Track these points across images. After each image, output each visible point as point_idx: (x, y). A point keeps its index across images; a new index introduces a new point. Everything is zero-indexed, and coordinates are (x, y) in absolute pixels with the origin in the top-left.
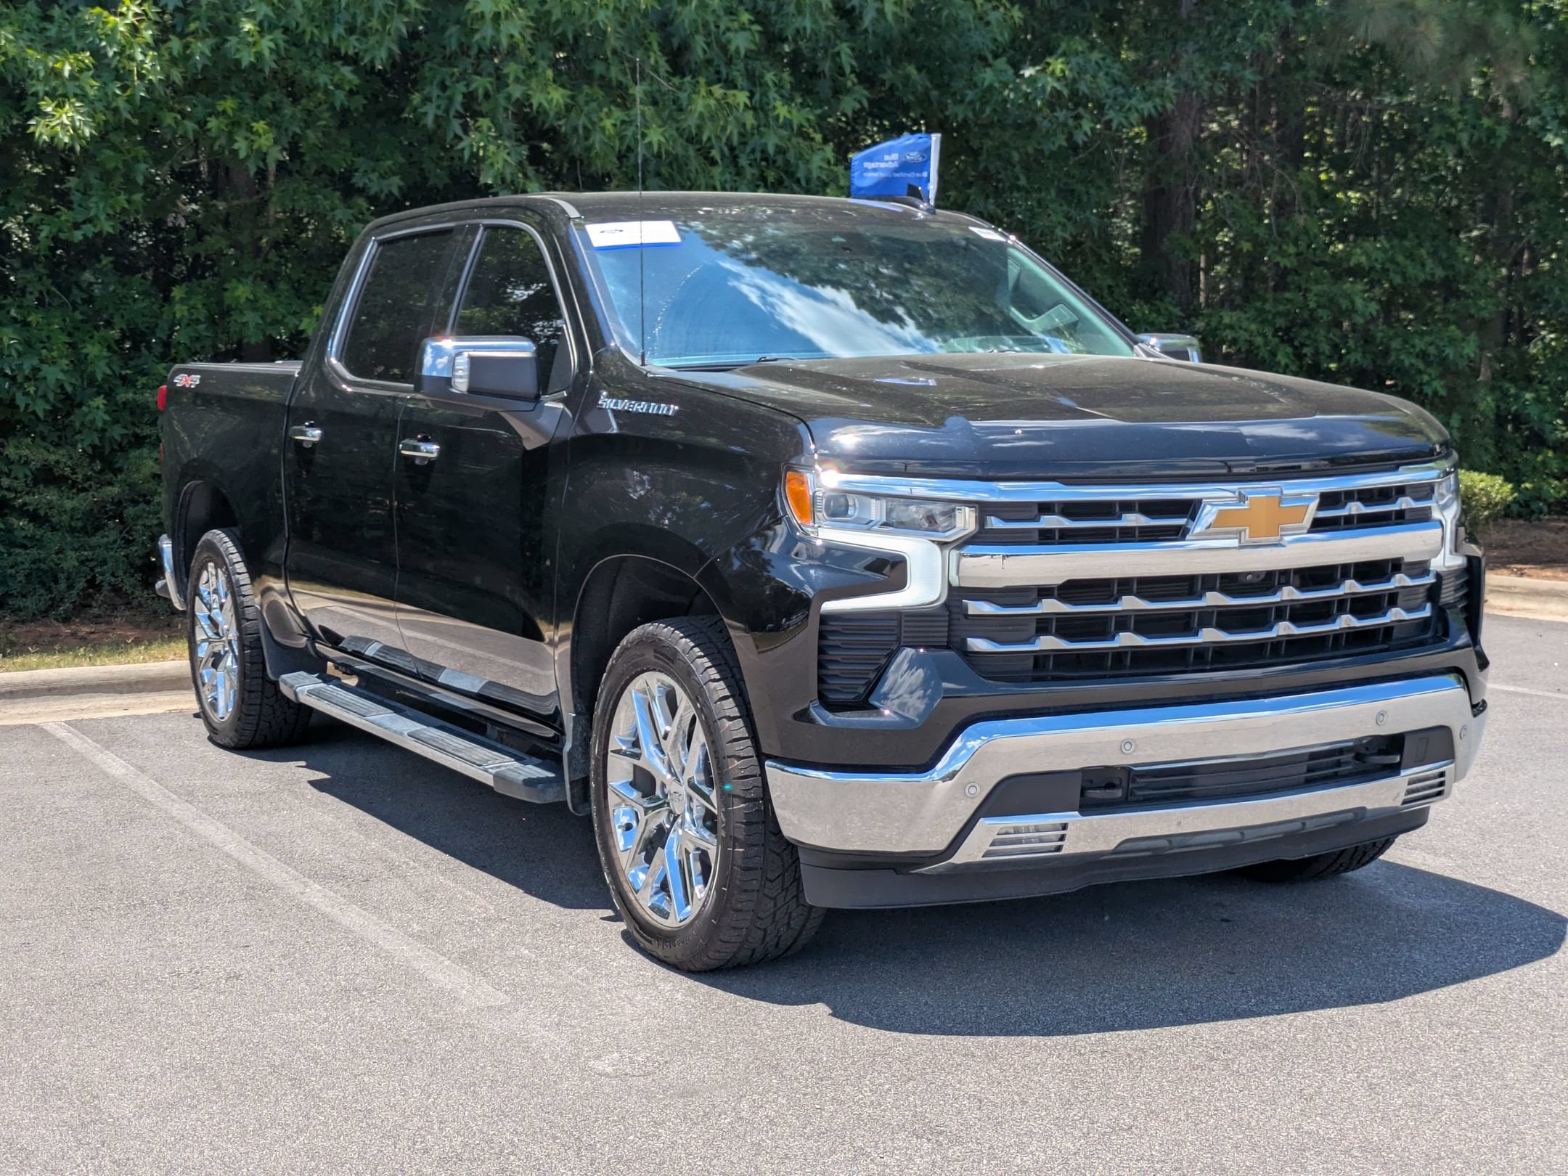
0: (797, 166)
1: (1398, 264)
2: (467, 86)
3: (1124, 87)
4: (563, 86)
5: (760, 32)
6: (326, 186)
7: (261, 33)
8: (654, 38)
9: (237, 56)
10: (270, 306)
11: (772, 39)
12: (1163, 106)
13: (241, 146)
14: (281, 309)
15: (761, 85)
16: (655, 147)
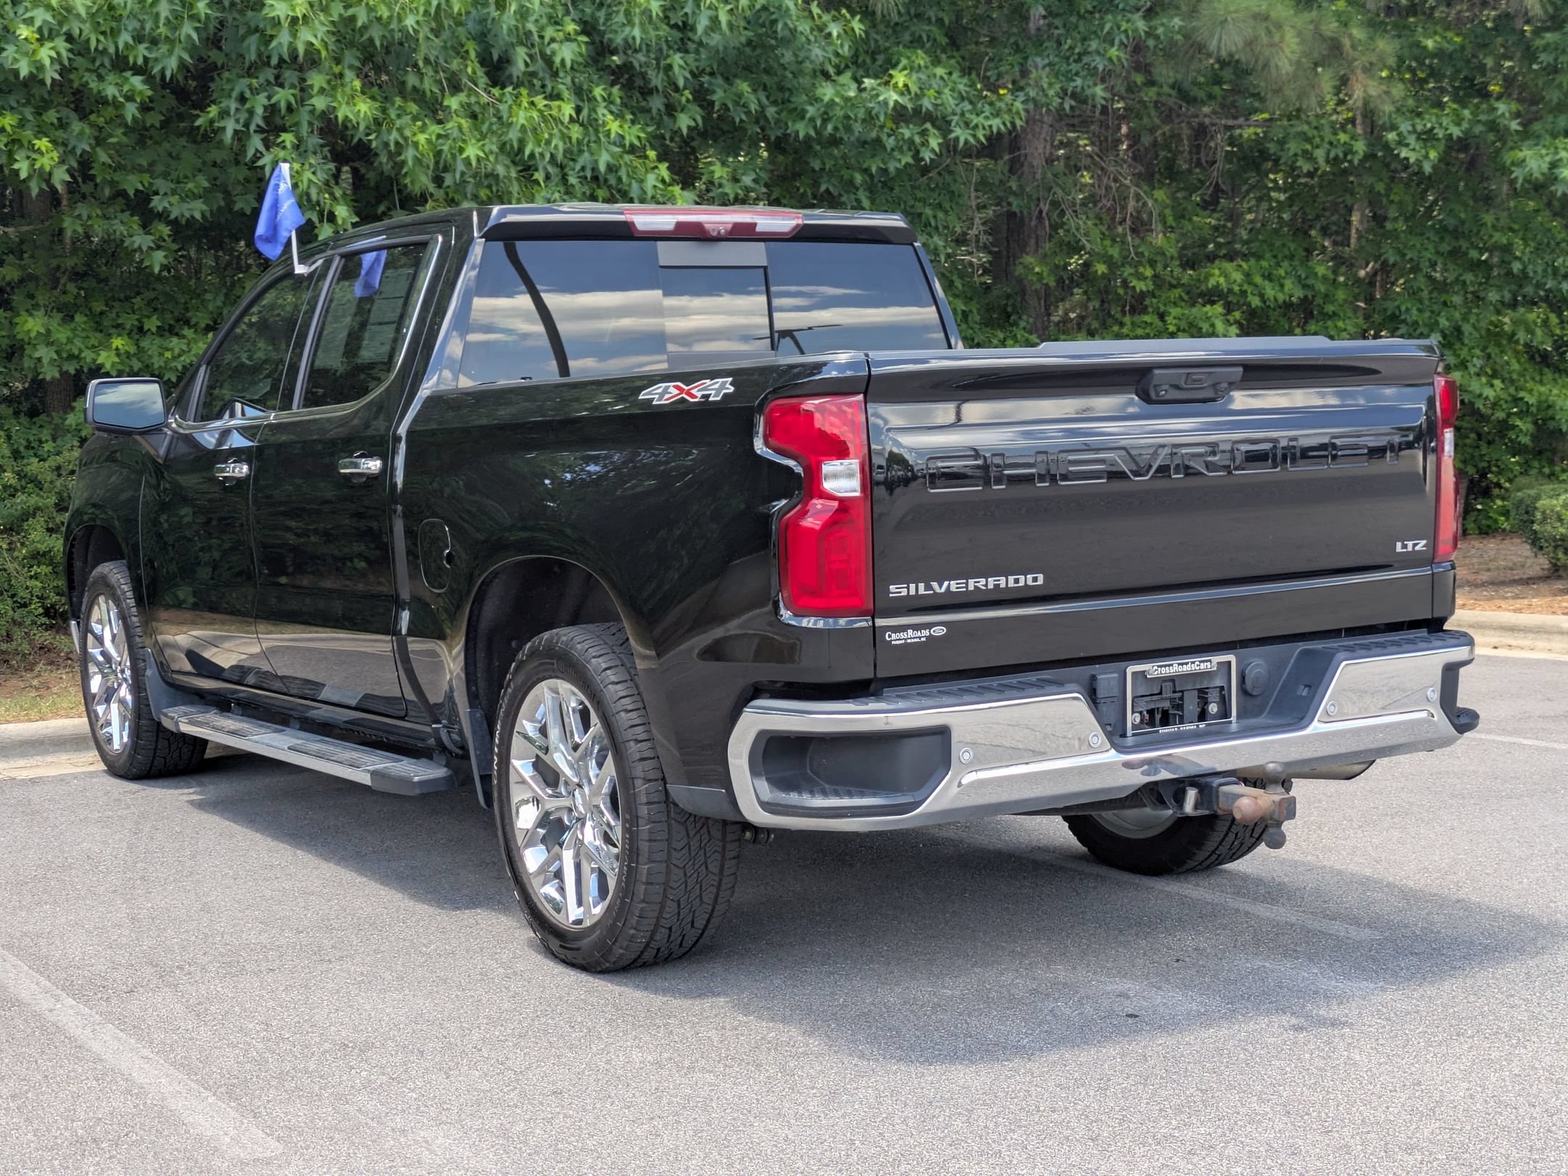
0: (630, 185)
1: (1256, 286)
2: (269, 98)
3: (971, 103)
4: (373, 98)
5: (586, 43)
6: (123, 211)
7: (41, 40)
8: (472, 48)
9: (15, 67)
10: (64, 341)
11: (600, 50)
12: (1013, 124)
13: (23, 167)
14: (78, 342)
15: (589, 100)
16: (474, 163)
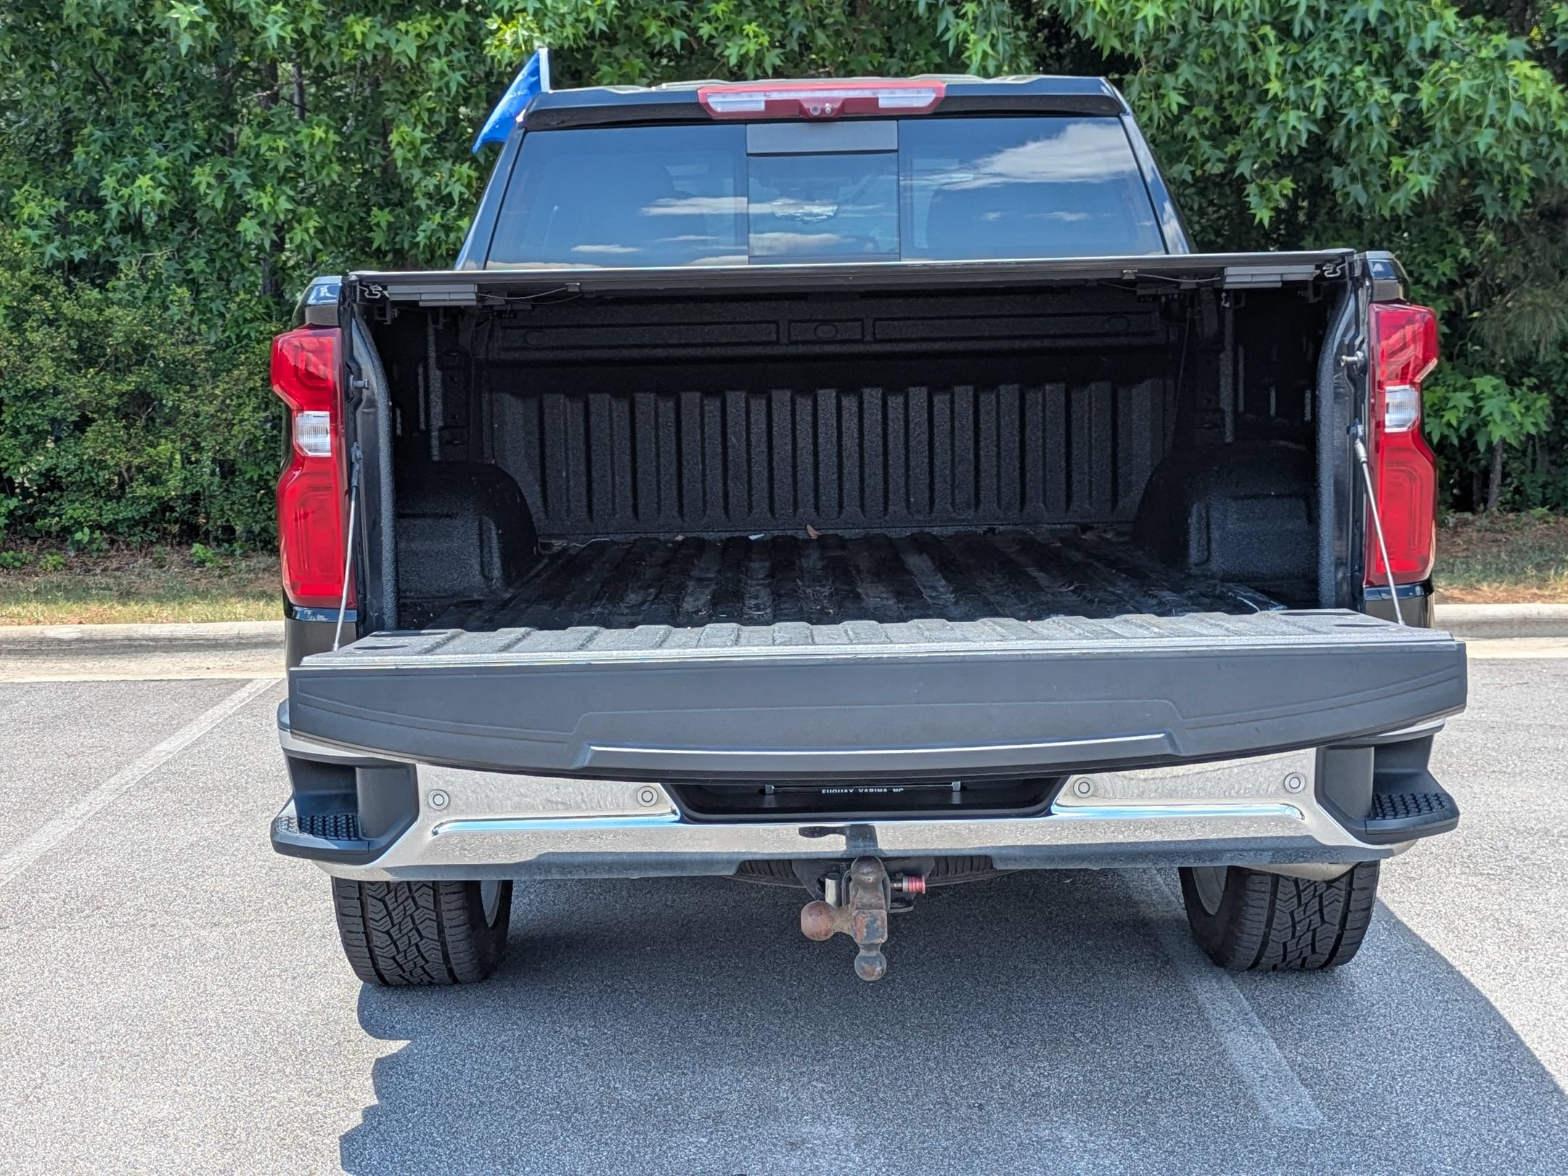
16: (1151, 24)
